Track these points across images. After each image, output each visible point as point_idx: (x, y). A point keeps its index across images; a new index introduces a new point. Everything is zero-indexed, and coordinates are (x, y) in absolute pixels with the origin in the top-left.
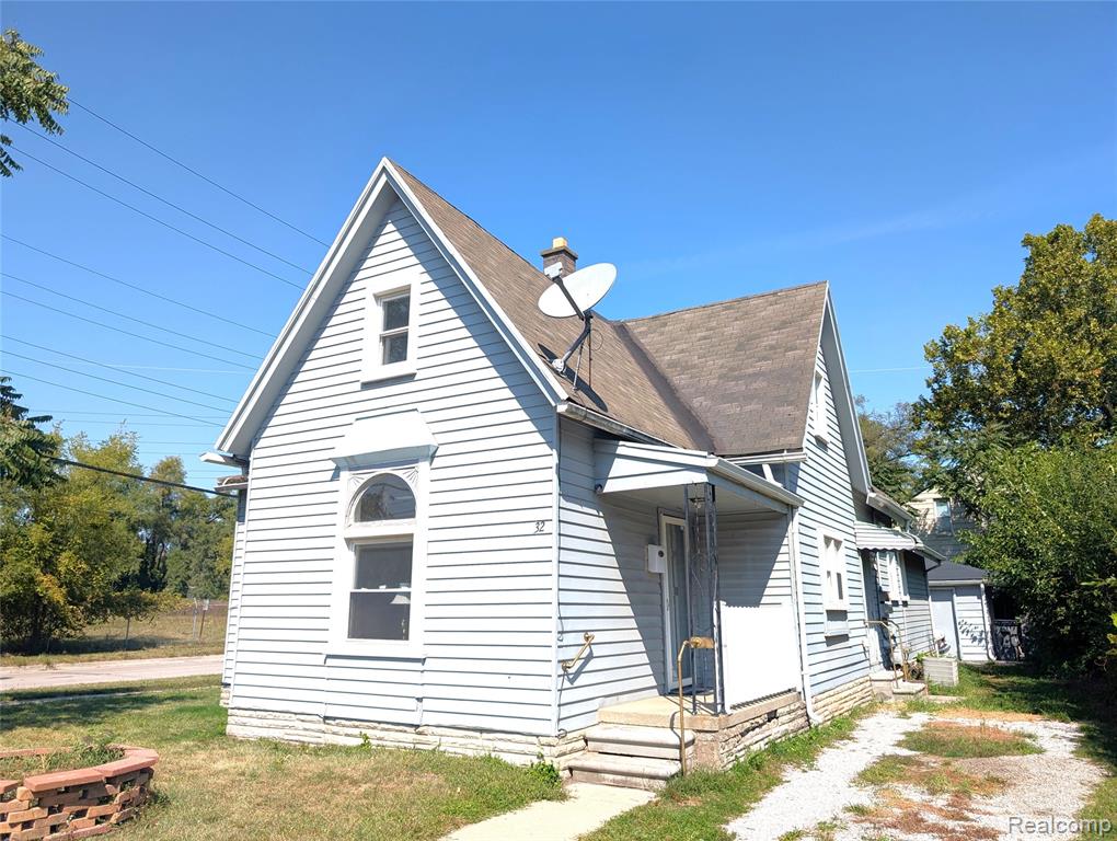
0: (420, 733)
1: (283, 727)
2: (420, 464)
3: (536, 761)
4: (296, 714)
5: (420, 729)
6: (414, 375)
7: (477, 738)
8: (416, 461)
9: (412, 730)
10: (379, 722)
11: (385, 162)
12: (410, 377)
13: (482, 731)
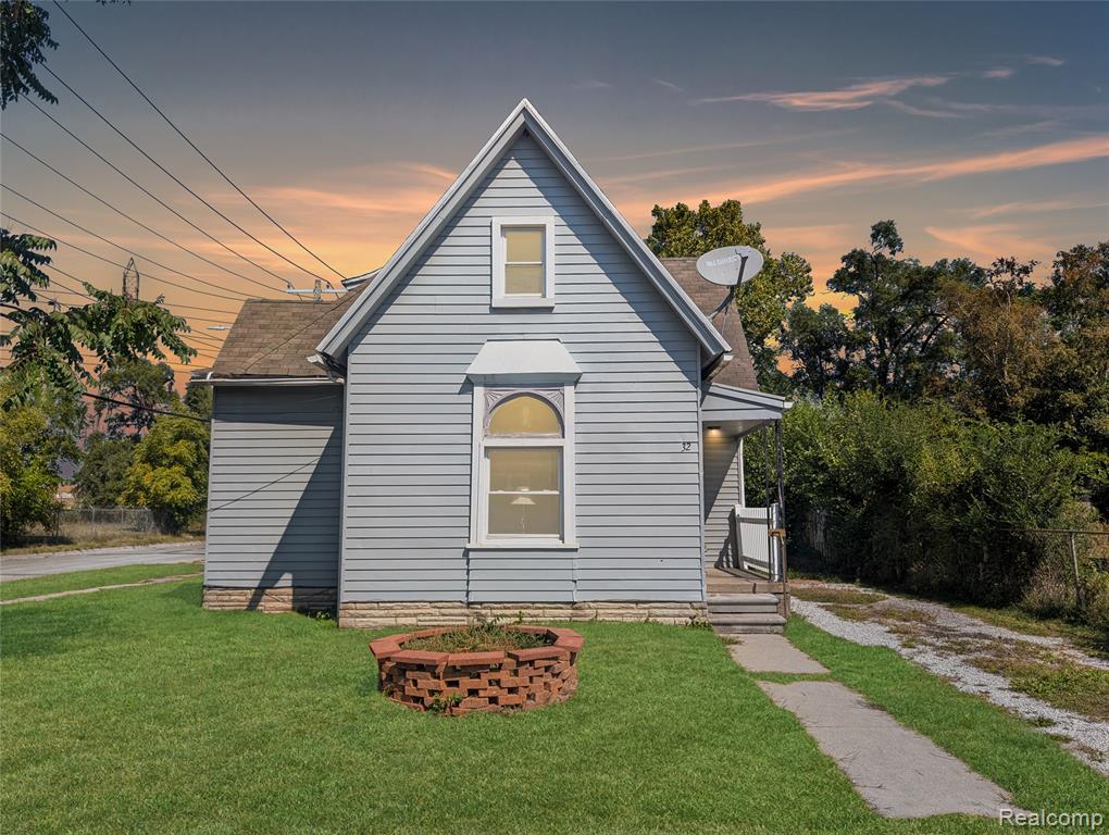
0: (577, 609)
1: (415, 615)
2: (566, 388)
3: (690, 621)
4: (430, 602)
5: (576, 606)
6: (553, 308)
7: (632, 608)
8: (562, 385)
9: (569, 606)
10: (533, 603)
11: (525, 102)
12: (549, 310)
13: (637, 602)
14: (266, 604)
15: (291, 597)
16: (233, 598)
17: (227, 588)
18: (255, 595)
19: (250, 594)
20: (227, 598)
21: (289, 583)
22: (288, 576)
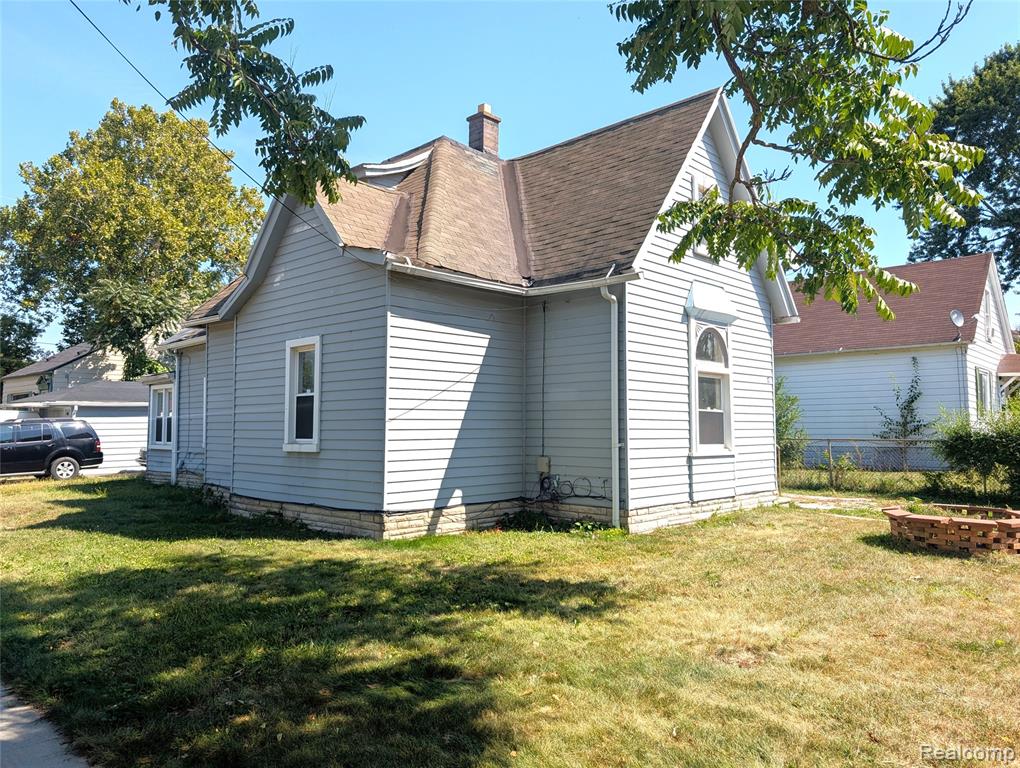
2: (728, 328)
8: (726, 325)
14: (445, 526)
15: (464, 516)
16: (412, 523)
17: (407, 512)
18: (433, 517)
19: (428, 517)
20: (406, 524)
21: (459, 501)
22: (458, 493)
